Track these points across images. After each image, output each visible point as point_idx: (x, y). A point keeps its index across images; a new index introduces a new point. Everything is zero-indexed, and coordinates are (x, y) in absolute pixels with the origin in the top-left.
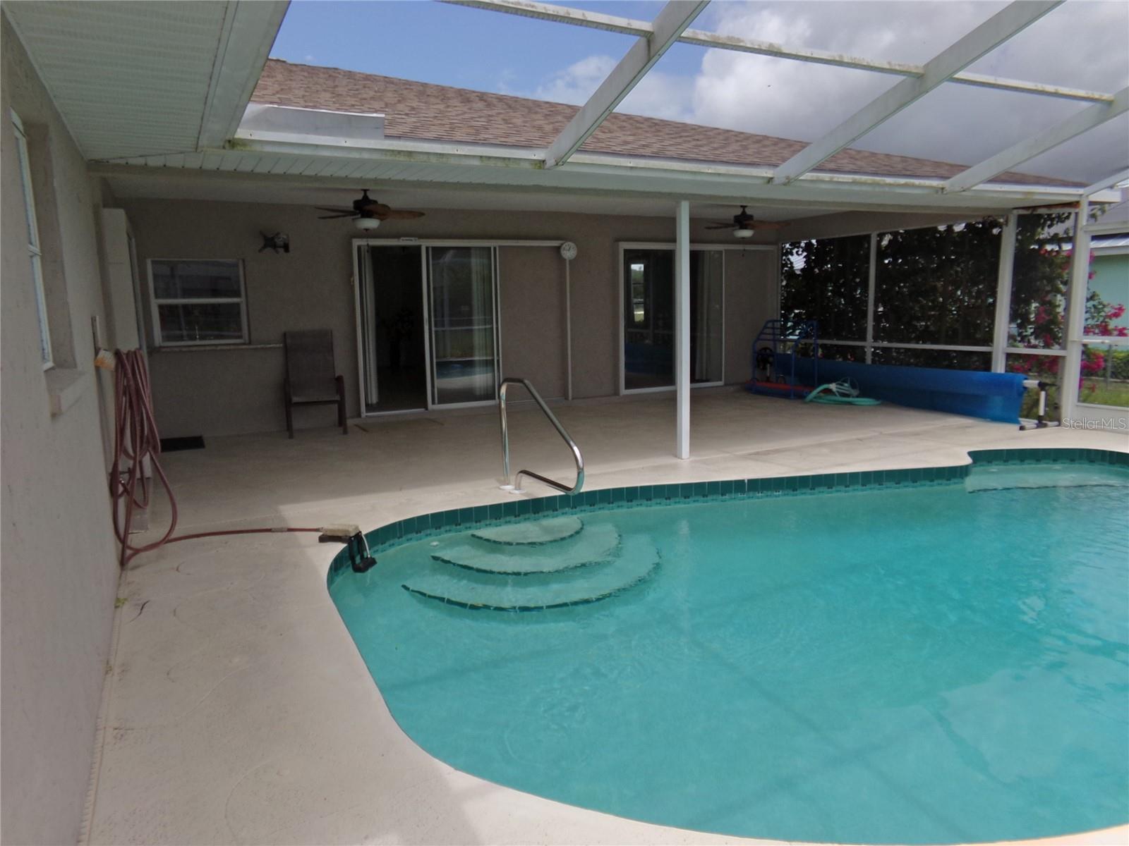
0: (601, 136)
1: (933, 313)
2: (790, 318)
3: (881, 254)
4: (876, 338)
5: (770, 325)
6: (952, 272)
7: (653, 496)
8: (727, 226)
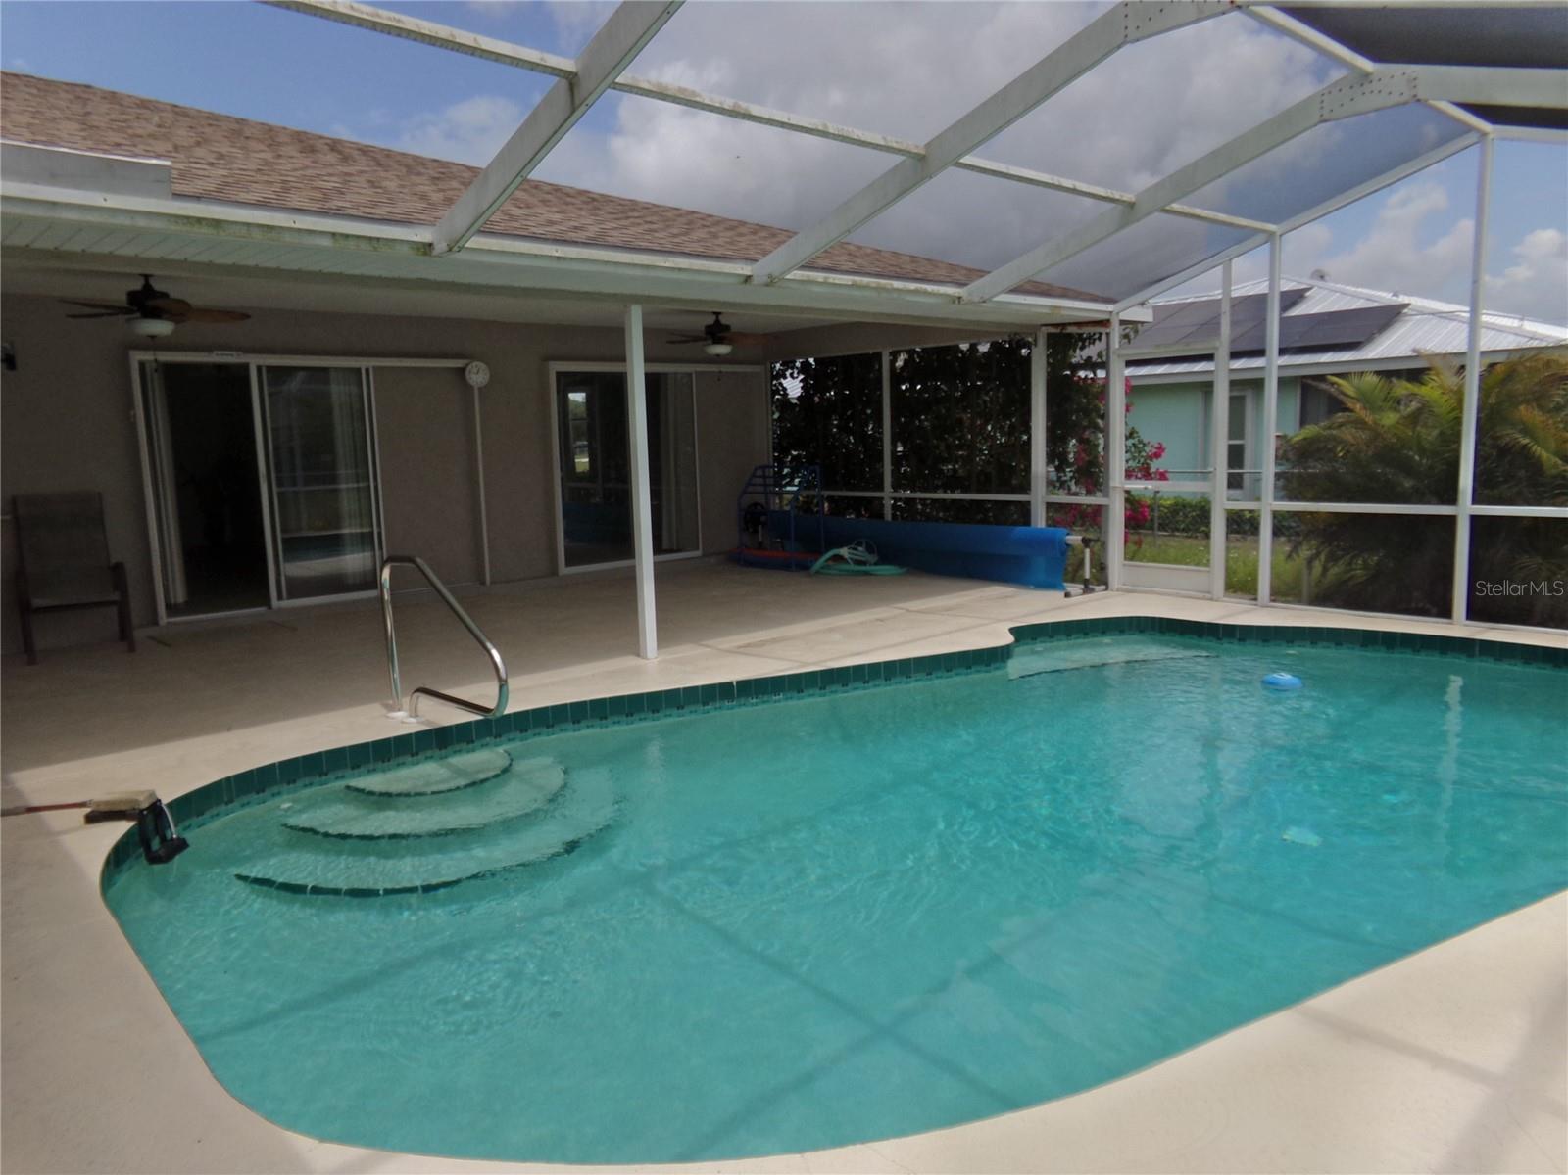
0: (517, 212)
1: (961, 453)
2: (785, 463)
3: (897, 378)
4: (896, 487)
5: (759, 472)
6: (980, 402)
7: (608, 712)
8: (696, 339)
